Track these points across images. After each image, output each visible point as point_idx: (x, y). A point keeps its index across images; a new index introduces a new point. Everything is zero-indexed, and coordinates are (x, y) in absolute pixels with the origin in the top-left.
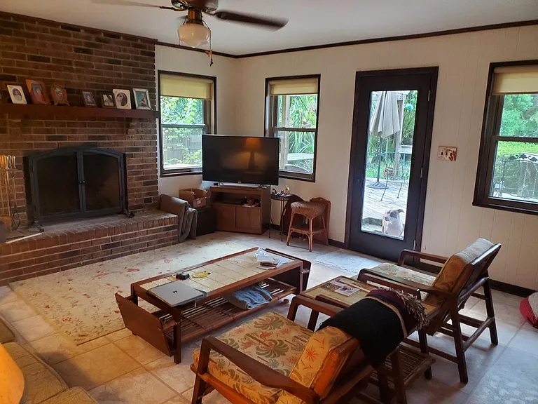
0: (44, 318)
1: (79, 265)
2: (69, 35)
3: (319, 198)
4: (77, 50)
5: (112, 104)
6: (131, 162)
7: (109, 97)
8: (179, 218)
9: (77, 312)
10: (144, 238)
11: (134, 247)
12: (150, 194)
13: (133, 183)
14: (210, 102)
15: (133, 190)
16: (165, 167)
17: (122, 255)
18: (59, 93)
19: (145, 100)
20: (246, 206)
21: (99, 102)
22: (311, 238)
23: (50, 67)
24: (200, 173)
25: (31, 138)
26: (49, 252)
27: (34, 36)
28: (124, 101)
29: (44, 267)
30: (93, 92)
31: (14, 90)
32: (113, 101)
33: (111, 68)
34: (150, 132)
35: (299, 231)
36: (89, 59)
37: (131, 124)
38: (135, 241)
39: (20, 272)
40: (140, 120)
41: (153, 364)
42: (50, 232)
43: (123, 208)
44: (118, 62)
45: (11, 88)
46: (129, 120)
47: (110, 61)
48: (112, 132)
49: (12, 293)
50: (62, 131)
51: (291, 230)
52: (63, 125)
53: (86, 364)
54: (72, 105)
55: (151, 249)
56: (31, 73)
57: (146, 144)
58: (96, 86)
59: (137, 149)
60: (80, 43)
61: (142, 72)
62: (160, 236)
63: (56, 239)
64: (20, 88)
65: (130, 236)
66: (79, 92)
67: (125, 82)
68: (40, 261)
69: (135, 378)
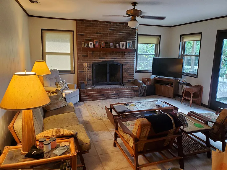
0: (89, 112)
1: (104, 99)
2: (108, 25)
3: (199, 85)
4: (110, 30)
5: (119, 47)
6: (125, 67)
7: (118, 45)
8: (139, 88)
9: (97, 112)
10: (126, 94)
11: (122, 96)
12: (131, 79)
13: (125, 74)
14: (158, 45)
15: (125, 77)
16: (138, 69)
17: (118, 98)
18: (103, 44)
19: (131, 45)
20: (167, 86)
21: (115, 46)
22: (191, 101)
23: (101, 36)
24: (151, 72)
25: (94, 58)
26: (95, 93)
27: (97, 26)
28: (123, 46)
29: (94, 98)
30: (114, 43)
31: (90, 43)
32: (120, 46)
33: (120, 35)
34: (132, 57)
35: (186, 98)
36: (113, 32)
37: (126, 54)
38: (123, 94)
39: (87, 99)
40: (129, 52)
41: (111, 130)
42: (97, 88)
43: (121, 82)
44: (123, 33)
45: (89, 43)
46: (125, 52)
47: (120, 32)
48: (119, 56)
49: (84, 104)
50: (104, 56)
51: (184, 97)
52: (104, 54)
53: (94, 125)
54: (106, 47)
55: (128, 98)
56: (96, 38)
57: (131, 61)
58: (115, 41)
59: (127, 63)
60: (111, 27)
61: (131, 35)
62: (132, 93)
63: (98, 90)
64: (92, 43)
65: (121, 92)
66: (109, 43)
67: (124, 39)
68: (93, 96)
69: (105, 132)
